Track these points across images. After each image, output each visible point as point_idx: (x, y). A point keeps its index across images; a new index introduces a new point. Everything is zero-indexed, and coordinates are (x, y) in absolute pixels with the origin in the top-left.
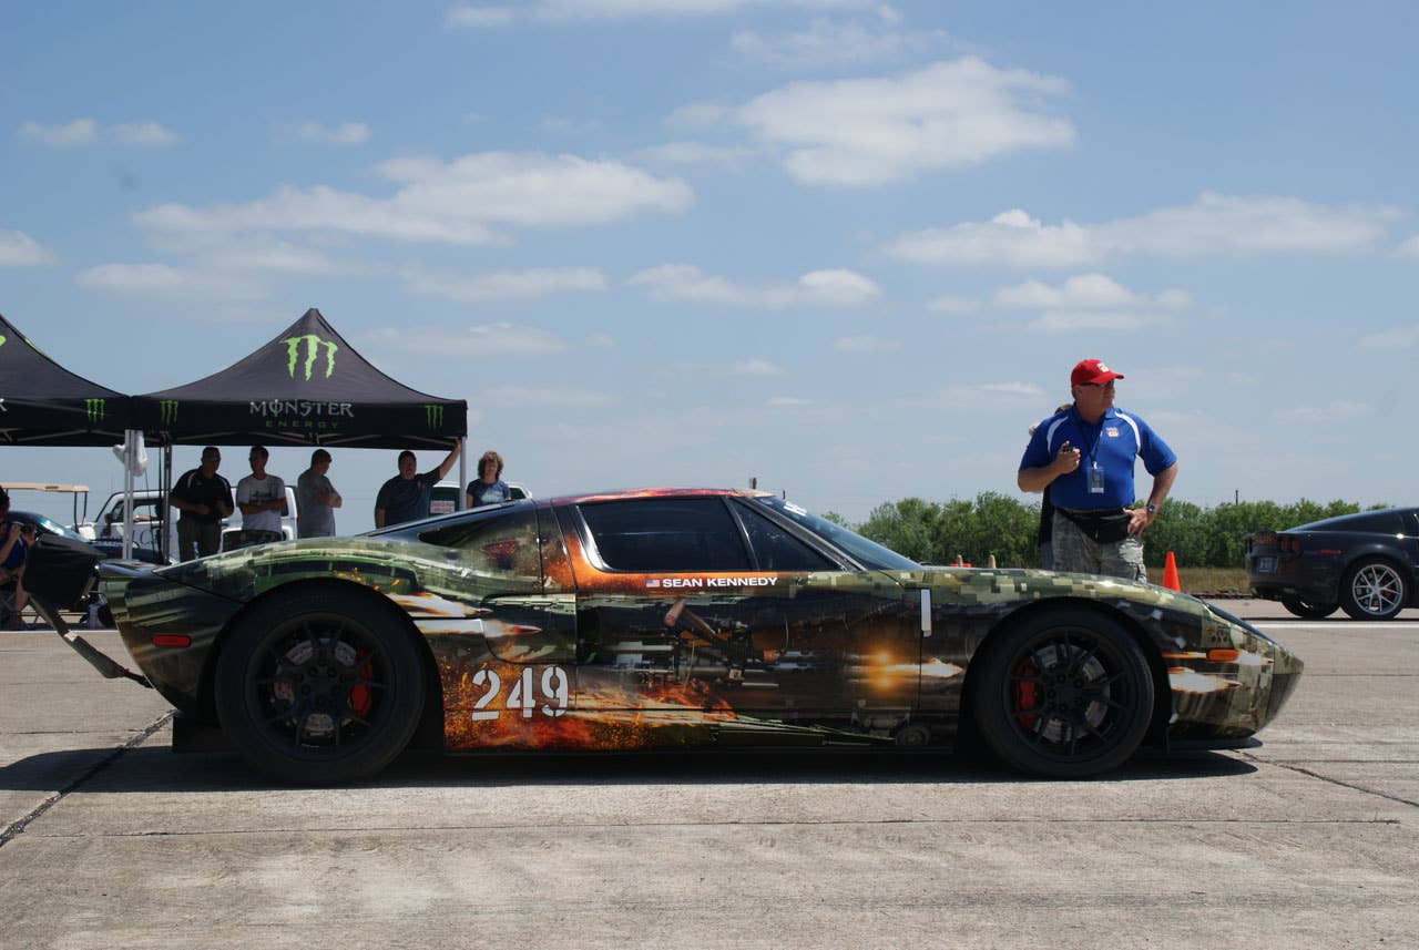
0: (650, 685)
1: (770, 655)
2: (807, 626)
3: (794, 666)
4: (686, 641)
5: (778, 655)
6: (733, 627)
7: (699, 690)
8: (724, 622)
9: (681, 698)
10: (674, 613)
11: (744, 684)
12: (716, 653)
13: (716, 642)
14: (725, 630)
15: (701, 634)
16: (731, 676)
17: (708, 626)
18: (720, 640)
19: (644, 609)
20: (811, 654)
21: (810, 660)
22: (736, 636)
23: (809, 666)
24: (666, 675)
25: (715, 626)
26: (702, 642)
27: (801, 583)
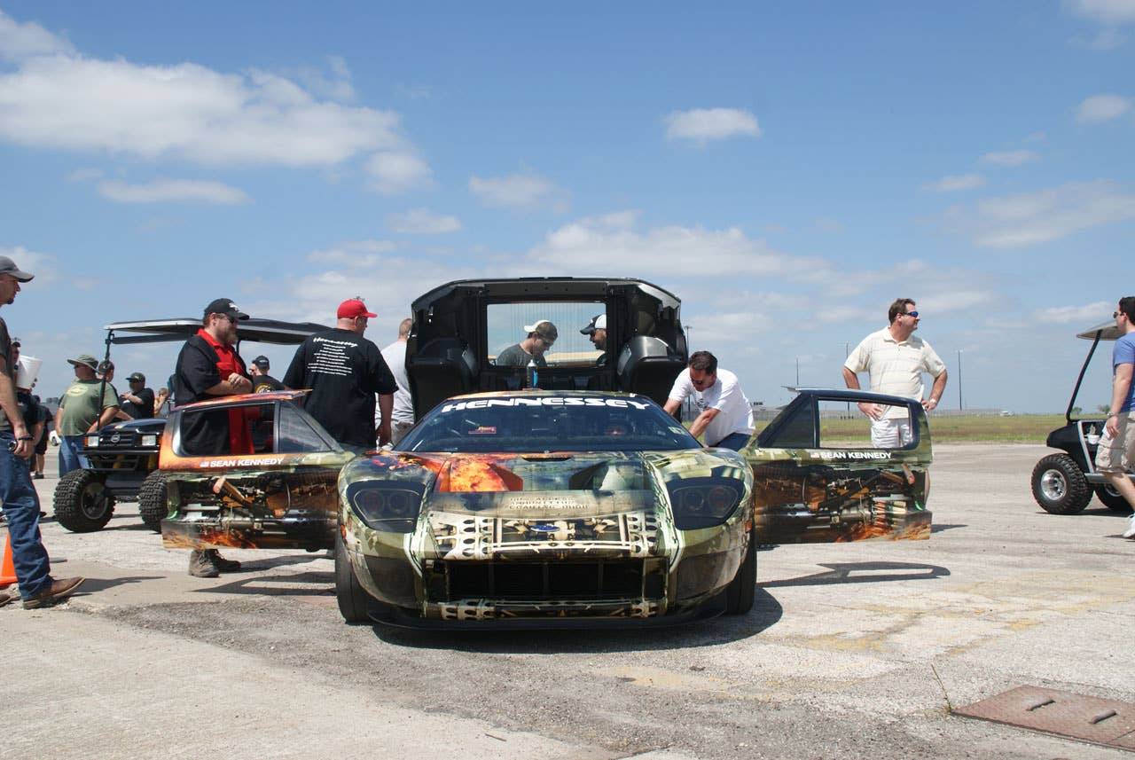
0: (206, 534)
1: (279, 512)
2: (302, 493)
3: (295, 520)
4: (227, 503)
5: (284, 513)
6: (255, 493)
7: (237, 536)
8: (250, 490)
9: (226, 542)
10: (218, 486)
11: (265, 532)
12: (245, 511)
13: (245, 504)
14: (250, 495)
15: (235, 498)
16: (255, 527)
17: (239, 493)
18: (248, 502)
19: (202, 482)
20: (305, 512)
21: (305, 516)
22: (257, 500)
23: (304, 520)
24: (214, 526)
25: (244, 493)
26: (237, 504)
27: (297, 462)
